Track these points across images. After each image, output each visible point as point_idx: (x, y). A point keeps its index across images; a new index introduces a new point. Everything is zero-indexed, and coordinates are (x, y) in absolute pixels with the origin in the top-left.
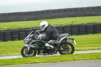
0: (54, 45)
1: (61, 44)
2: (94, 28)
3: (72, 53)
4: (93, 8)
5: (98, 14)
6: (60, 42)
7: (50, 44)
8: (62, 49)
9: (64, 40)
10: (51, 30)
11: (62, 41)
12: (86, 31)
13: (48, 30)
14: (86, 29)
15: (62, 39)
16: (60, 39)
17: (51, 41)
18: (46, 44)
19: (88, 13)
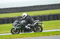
0: (31, 27)
1: (35, 26)
2: (8, 20)
3: (41, 31)
4: (7, 9)
5: (10, 12)
6: (34, 25)
7: (28, 26)
8: (35, 29)
9: (36, 24)
10: (29, 18)
11: (35, 24)
12: (3, 22)
13: (27, 18)
14: (3, 21)
15: (35, 23)
16: (34, 23)
17: (29, 24)
18: (26, 26)
19: (4, 11)
